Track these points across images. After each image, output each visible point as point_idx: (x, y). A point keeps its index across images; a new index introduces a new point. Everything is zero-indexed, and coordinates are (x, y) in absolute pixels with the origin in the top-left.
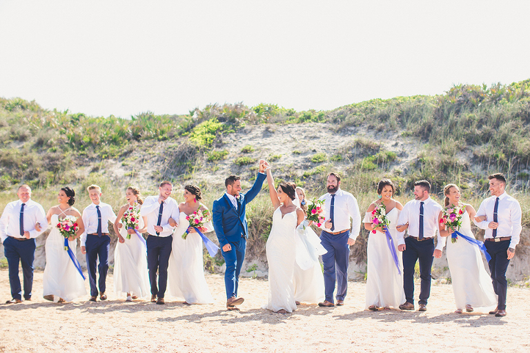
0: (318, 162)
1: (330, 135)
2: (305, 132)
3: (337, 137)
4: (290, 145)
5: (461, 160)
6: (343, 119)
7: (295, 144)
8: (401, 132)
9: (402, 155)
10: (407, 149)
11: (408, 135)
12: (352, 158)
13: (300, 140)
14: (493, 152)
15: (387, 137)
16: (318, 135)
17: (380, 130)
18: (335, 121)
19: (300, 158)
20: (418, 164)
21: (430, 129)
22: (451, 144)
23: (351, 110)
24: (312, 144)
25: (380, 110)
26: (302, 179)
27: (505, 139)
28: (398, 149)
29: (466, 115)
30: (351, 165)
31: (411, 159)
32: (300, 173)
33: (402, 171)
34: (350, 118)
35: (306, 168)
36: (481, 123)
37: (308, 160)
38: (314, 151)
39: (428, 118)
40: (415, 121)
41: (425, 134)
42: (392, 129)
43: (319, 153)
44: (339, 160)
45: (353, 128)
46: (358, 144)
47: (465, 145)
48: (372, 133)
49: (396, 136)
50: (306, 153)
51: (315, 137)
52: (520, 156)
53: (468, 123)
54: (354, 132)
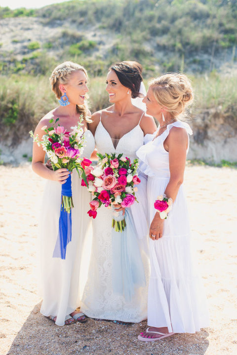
0: (33, 49)
1: (40, 27)
2: (20, 24)
3: (47, 29)
4: (9, 35)
5: (147, 47)
6: (50, 14)
7: (12, 34)
8: (98, 25)
9: (100, 43)
10: (104, 39)
11: (104, 28)
12: (62, 45)
13: (17, 31)
14: (172, 42)
15: (86, 29)
16: (31, 26)
17: (81, 23)
18: (44, 16)
19: (19, 46)
20: (115, 50)
21: (120, 24)
22: (138, 35)
23: (56, 7)
24: (27, 35)
25: (80, 8)
26: (22, 63)
27: (180, 32)
28: (97, 39)
29: (148, 12)
30: (61, 51)
31: (108, 46)
32: (20, 58)
33: (102, 56)
34: (56, 14)
35: (24, 53)
36: (160, 19)
37: (25, 47)
38: (29, 40)
39: (118, 14)
40: (108, 16)
41: (117, 27)
42: (90, 22)
43: (34, 42)
44: (50, 46)
45: (58, 22)
46: (65, 35)
47: (149, 36)
48: (75, 25)
49: (94, 28)
50: (22, 42)
51: (28, 29)
52: (193, 45)
53: (150, 19)
54: (60, 25)
